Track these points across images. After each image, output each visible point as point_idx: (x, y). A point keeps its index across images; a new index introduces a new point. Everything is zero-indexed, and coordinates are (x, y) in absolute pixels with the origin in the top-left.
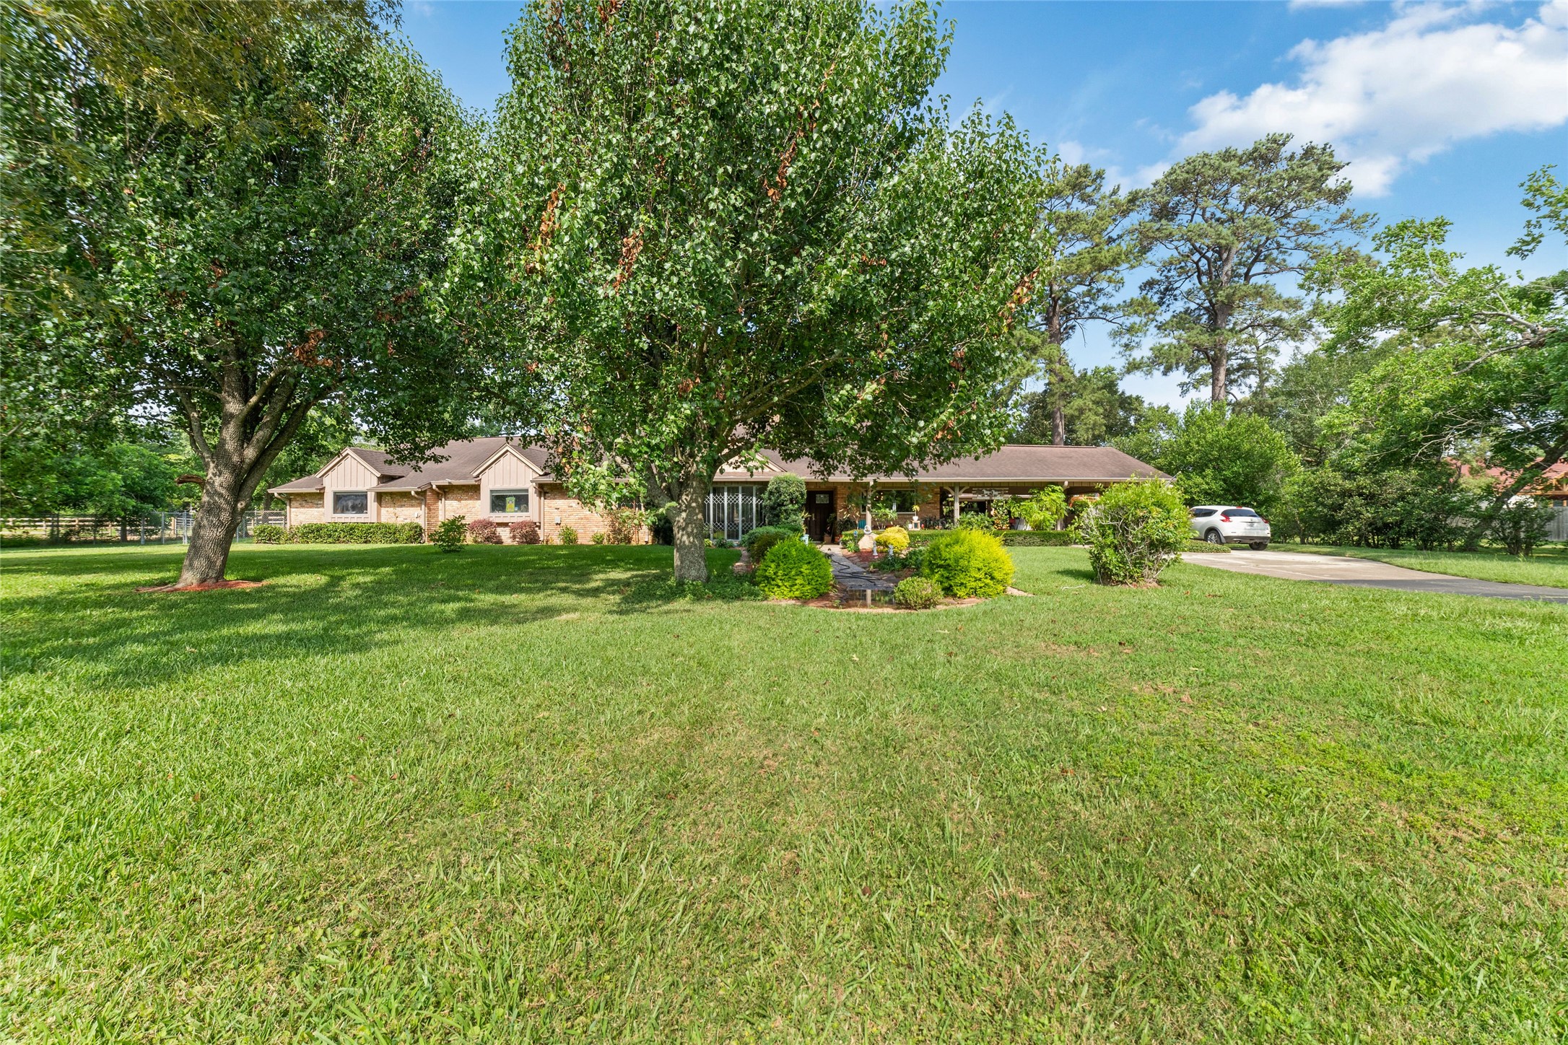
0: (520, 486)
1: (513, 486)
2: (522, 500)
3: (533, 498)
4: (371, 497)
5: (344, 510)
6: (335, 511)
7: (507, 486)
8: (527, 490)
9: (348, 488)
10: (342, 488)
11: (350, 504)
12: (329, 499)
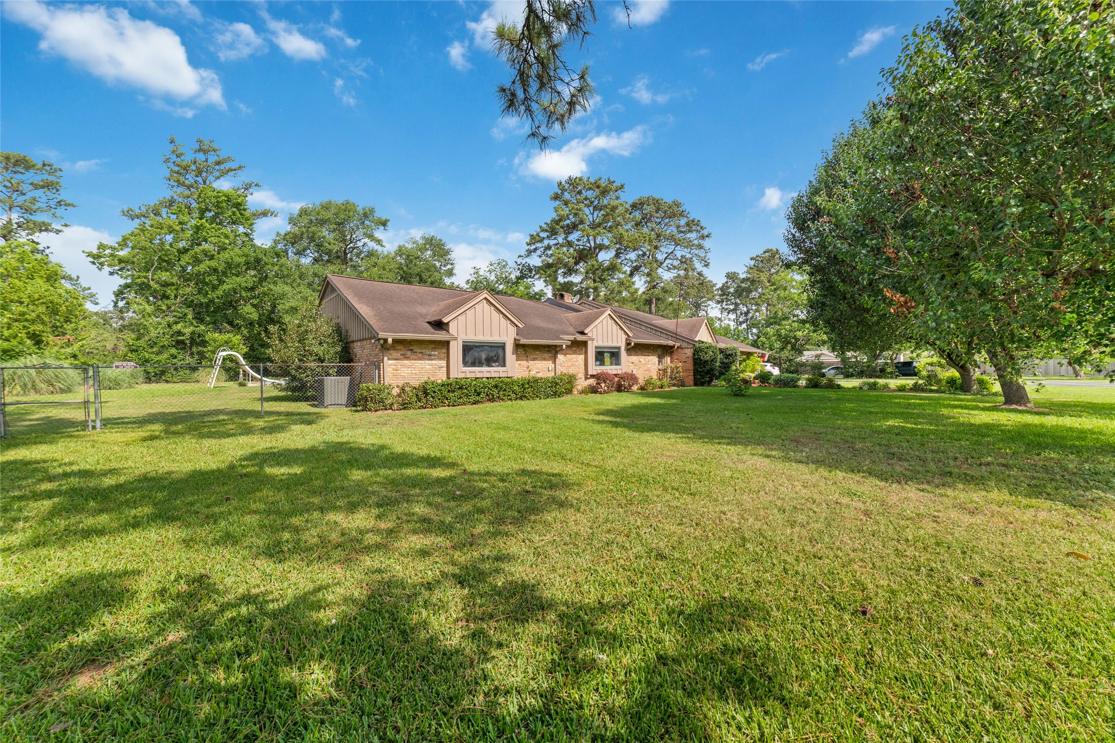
0: (615, 344)
1: (610, 344)
2: (615, 355)
3: (623, 353)
4: (509, 348)
5: (476, 363)
6: (465, 363)
7: (606, 344)
8: (619, 348)
9: (480, 338)
10: (472, 337)
11: (484, 356)
12: (456, 350)
